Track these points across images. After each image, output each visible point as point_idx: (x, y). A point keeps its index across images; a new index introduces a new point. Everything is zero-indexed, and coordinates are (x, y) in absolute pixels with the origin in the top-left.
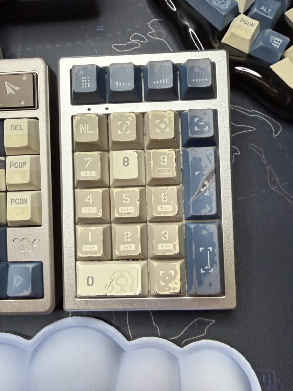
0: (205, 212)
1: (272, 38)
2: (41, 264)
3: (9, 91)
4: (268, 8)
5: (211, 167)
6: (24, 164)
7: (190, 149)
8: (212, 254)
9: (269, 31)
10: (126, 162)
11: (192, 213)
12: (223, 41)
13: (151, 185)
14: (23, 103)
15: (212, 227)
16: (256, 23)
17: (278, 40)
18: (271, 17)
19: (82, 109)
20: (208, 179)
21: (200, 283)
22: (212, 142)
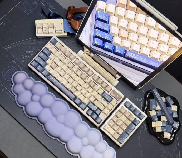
0: (128, 133)
1: (156, 118)
2: (102, 120)
3: (117, 96)
4: (159, 113)
5: (133, 128)
6: (111, 107)
7: (133, 124)
8: (124, 138)
9: (156, 116)
10: (124, 118)
11: (126, 131)
12: (150, 112)
13: (124, 123)
14: (118, 99)
15: (127, 135)
16: (156, 114)
17: (156, 119)
18: (158, 115)
19: (124, 107)
20: (132, 129)
21: (120, 140)
22: (136, 125)
